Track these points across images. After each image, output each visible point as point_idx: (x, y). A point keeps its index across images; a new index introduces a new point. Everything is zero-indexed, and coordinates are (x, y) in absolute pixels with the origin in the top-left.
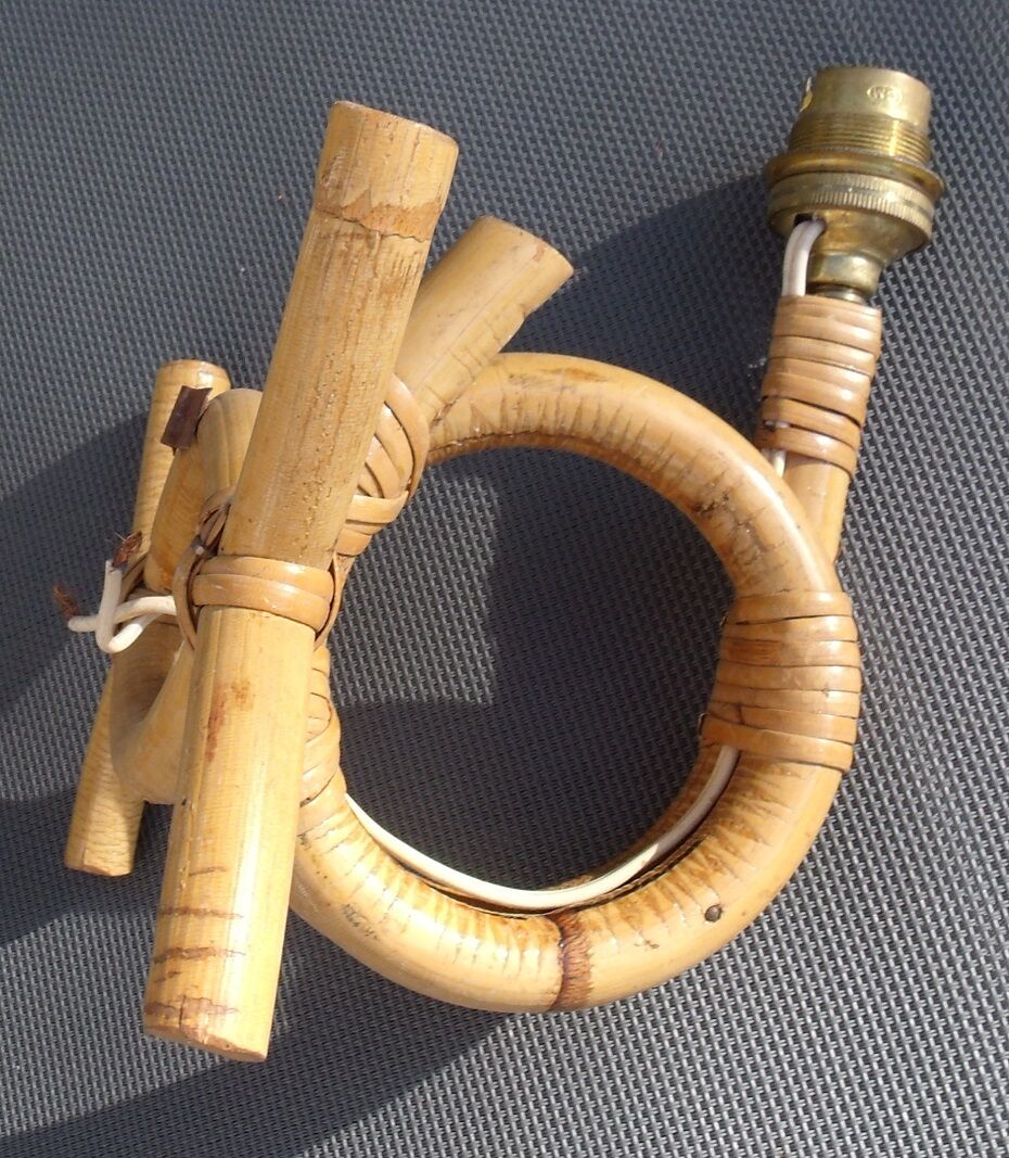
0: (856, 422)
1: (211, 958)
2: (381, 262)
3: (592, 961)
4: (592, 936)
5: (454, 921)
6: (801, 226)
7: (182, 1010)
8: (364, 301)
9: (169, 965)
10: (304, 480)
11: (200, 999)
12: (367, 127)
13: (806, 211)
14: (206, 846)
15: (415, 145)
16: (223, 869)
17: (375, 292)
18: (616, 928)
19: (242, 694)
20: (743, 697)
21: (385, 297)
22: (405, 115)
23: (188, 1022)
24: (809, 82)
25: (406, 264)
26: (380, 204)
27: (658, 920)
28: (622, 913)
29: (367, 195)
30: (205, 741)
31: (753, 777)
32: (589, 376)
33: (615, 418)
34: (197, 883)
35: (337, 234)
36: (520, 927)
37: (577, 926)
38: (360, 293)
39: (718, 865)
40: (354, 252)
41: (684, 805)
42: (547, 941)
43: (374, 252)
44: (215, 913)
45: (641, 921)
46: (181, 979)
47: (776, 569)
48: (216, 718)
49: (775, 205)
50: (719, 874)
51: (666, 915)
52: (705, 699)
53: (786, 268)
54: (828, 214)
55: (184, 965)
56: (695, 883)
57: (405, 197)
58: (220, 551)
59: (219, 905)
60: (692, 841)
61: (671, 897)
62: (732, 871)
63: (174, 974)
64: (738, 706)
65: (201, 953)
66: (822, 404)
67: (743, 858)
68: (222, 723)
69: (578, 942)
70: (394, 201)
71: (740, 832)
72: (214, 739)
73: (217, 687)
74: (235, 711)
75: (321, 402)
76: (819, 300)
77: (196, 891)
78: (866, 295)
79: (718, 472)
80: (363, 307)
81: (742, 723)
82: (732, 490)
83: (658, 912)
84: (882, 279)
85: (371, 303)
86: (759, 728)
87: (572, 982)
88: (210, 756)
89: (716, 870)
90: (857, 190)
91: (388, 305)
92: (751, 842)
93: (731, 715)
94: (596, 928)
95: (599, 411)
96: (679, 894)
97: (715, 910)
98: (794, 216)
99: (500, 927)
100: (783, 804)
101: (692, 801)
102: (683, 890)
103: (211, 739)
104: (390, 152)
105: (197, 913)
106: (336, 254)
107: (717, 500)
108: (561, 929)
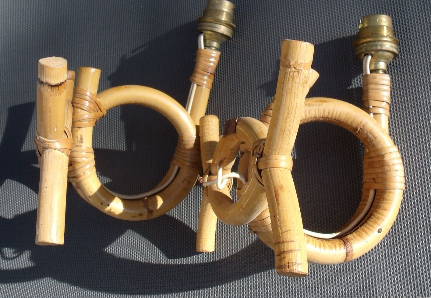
0: (388, 103)
1: (293, 252)
2: (301, 77)
3: (353, 248)
4: (352, 241)
5: (317, 243)
6: (366, 57)
7: (289, 266)
8: (298, 87)
9: (282, 256)
10: (287, 133)
11: (293, 262)
12: (294, 45)
13: (367, 53)
14: (284, 226)
15: (306, 47)
16: (290, 230)
17: (301, 84)
18: (357, 238)
19: (282, 188)
20: (374, 176)
21: (303, 85)
22: (302, 40)
23: (291, 268)
24: (361, 20)
25: (307, 77)
26: (300, 63)
27: (366, 234)
28: (357, 234)
29: (297, 61)
30: (276, 201)
31: (382, 195)
32: (325, 101)
33: (333, 111)
34: (284, 235)
35: (290, 72)
36: (333, 242)
37: (347, 239)
38: (297, 85)
39: (379, 219)
40: (295, 75)
41: (363, 206)
42: (341, 244)
43: (300, 75)
44: (291, 241)
45: (362, 235)
46: (287, 259)
47: (379, 142)
48: (277, 195)
49: (358, 52)
50: (379, 221)
51: (368, 233)
52: (362, 179)
53: (364, 68)
54: (372, 53)
55: (286, 255)
56: (374, 224)
57: (305, 60)
58: (263, 155)
59: (292, 239)
60: (369, 214)
61: (368, 228)
62: (382, 219)
63: (284, 257)
64: (374, 179)
65: (290, 251)
66: (380, 100)
67: (384, 216)
68: (279, 196)
69: (348, 243)
70: (303, 62)
71: (382, 209)
72: (278, 200)
73: (275, 187)
74: (281, 192)
75: (290, 113)
76: (374, 74)
77: (284, 237)
78: (385, 72)
79: (360, 120)
80: (298, 88)
81: (376, 182)
82: (365, 124)
83: (366, 233)
84: (387, 67)
85: (300, 88)
86: (382, 183)
87: (349, 254)
88: (278, 204)
89: (378, 220)
90: (380, 45)
91: (304, 87)
92: (385, 211)
93: (372, 181)
94: (352, 239)
95: (329, 110)
96: (370, 228)
97: (380, 230)
98: (363, 54)
99: (328, 243)
100: (391, 201)
101: (365, 205)
102: (371, 226)
103: (277, 200)
104: (301, 50)
105: (286, 242)
106: (290, 77)
107: (361, 128)
108: (343, 241)
